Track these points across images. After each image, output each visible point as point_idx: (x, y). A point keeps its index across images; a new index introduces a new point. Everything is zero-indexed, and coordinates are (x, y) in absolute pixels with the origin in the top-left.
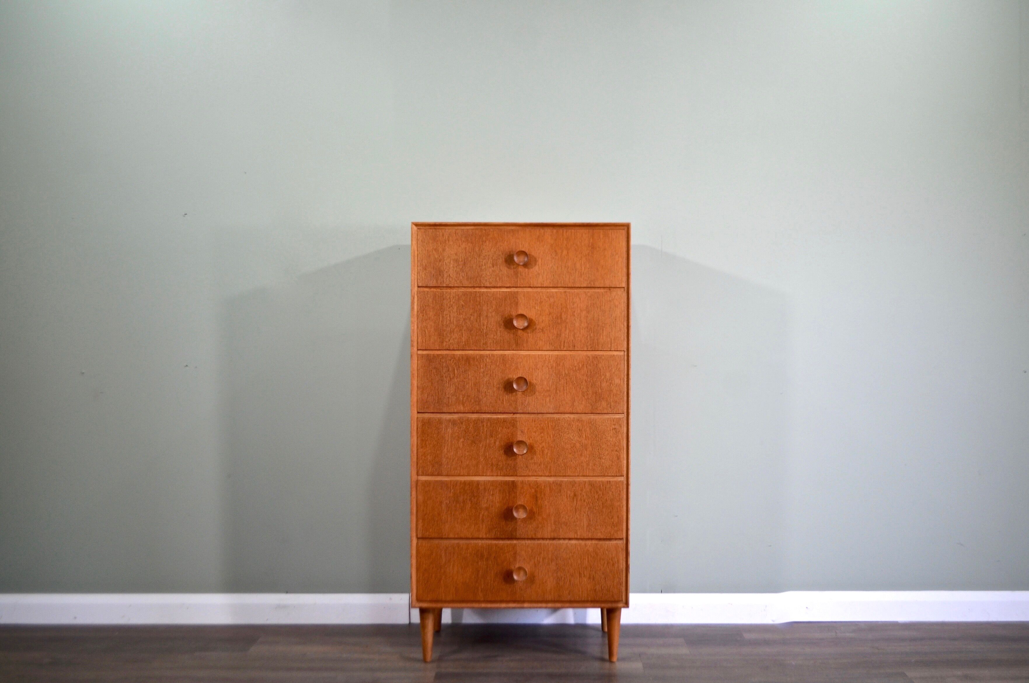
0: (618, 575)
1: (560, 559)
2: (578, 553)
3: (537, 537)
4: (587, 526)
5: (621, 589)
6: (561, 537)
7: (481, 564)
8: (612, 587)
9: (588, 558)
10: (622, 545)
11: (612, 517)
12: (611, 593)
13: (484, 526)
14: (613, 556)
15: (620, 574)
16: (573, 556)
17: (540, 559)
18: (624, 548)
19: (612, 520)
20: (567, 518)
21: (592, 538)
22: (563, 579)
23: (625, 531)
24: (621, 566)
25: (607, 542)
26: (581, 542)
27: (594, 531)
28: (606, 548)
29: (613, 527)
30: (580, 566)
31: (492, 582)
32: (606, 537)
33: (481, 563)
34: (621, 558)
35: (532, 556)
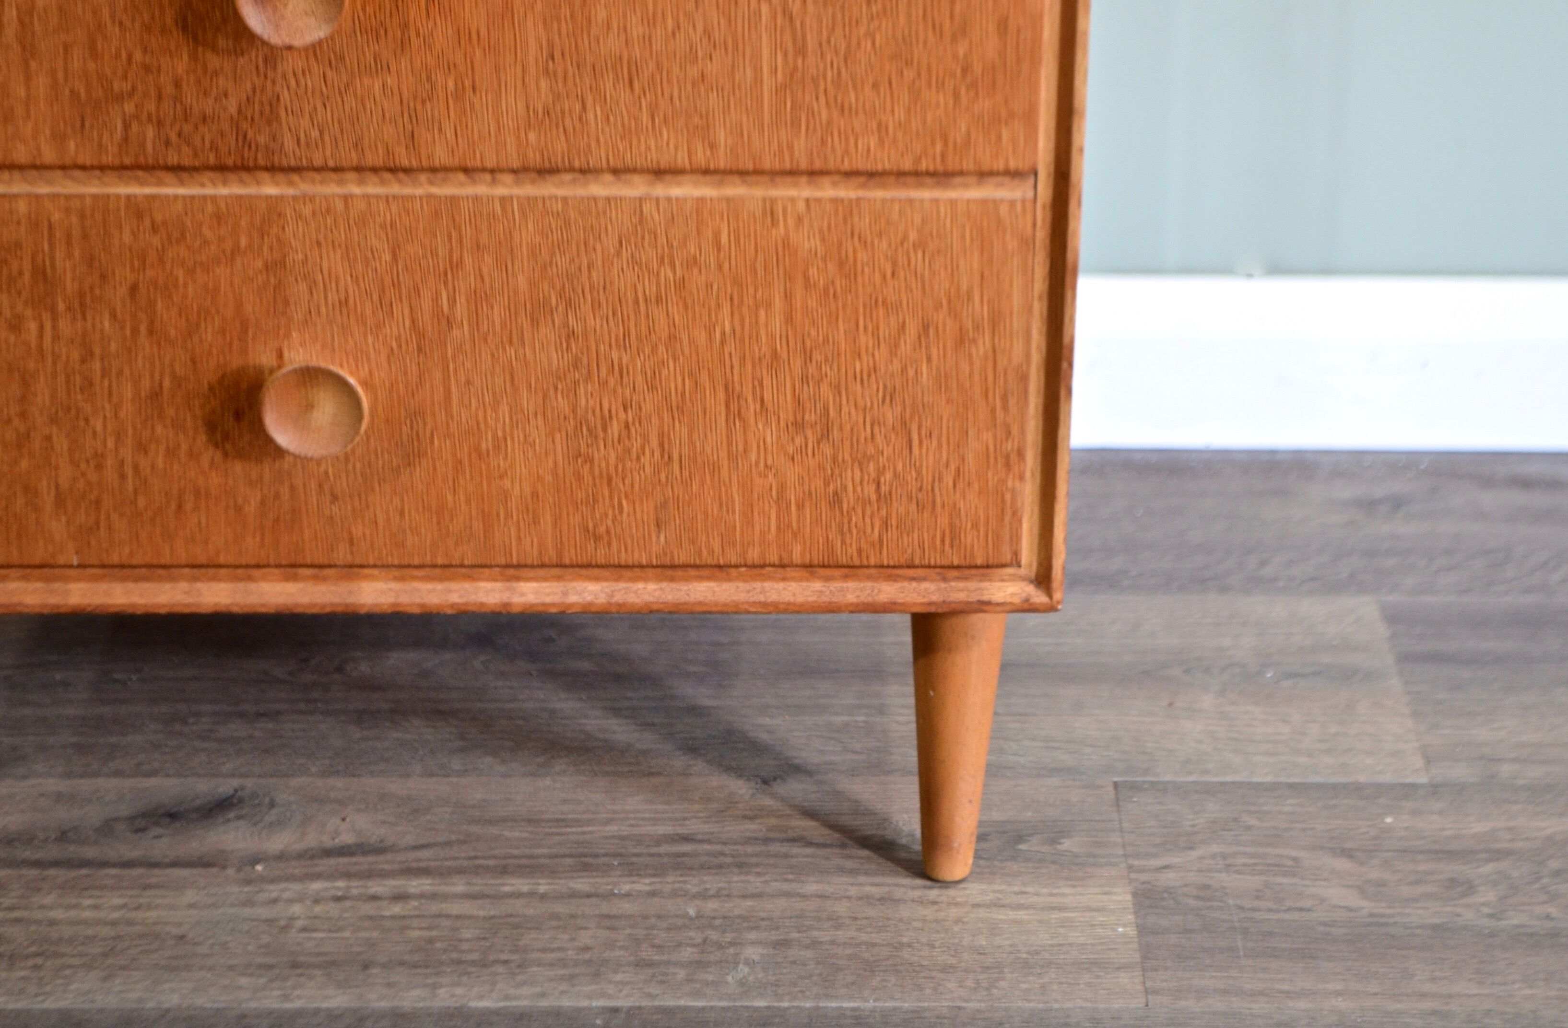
0: (993, 411)
1: (596, 306)
2: (720, 267)
3: (425, 164)
4: (780, 90)
5: (1013, 491)
6: (599, 157)
7: (41, 336)
8: (949, 480)
9: (788, 296)
10: (1029, 218)
11: (963, 30)
12: (943, 521)
13: (41, 83)
14: (964, 287)
15: (1005, 398)
16: (681, 285)
17: (452, 302)
18: (1042, 235)
19: (961, 51)
20: (637, 29)
21: (818, 165)
22: (615, 428)
23: (1052, 125)
24: (1018, 349)
25: (925, 194)
26: (735, 190)
27: (829, 122)
28: (913, 236)
29: (963, 91)
30: (730, 347)
31: (127, 453)
32: (918, 160)
33: (41, 327)
34: (1017, 299)
35: (396, 284)
